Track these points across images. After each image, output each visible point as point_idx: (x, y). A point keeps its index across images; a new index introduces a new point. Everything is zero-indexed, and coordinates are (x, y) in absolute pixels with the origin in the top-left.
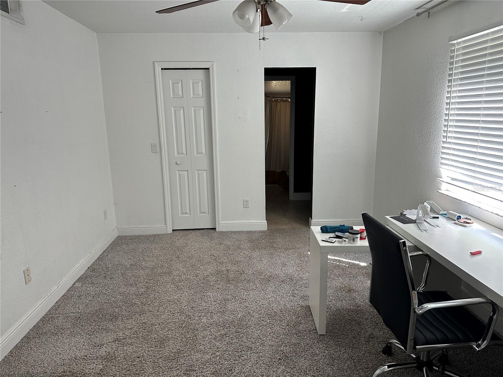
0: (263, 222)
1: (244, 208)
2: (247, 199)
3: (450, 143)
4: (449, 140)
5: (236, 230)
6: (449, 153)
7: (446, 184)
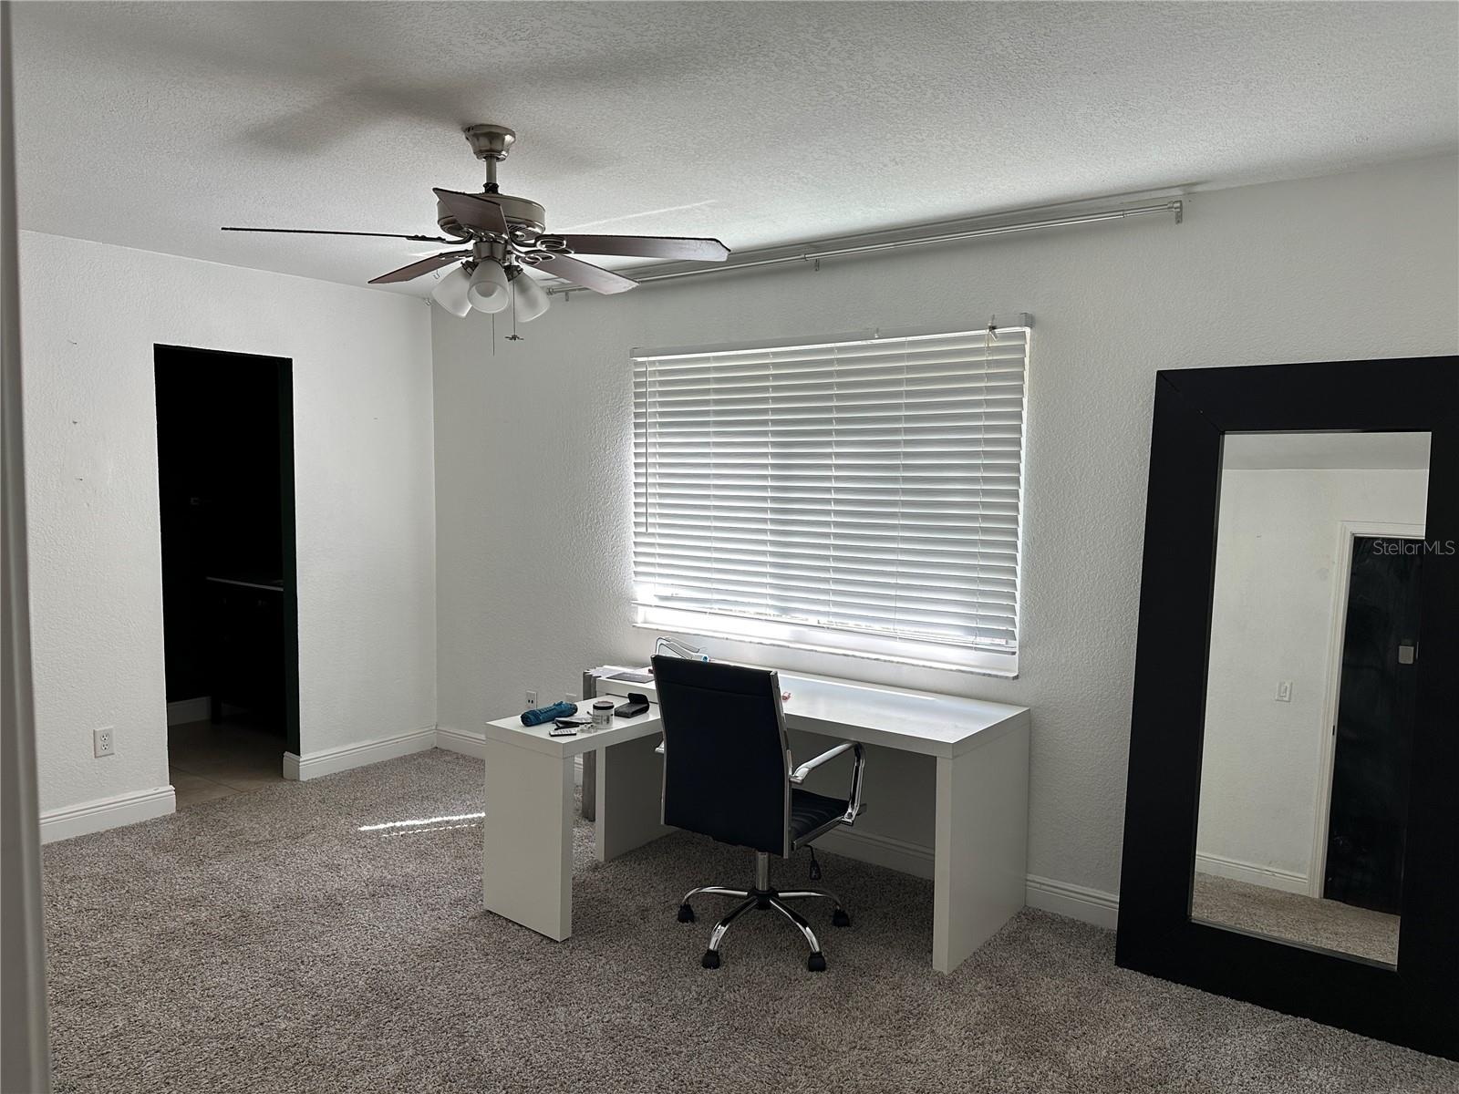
0: (161, 789)
1: (96, 761)
2: (107, 728)
3: (653, 535)
4: (651, 530)
5: (72, 836)
6: (654, 554)
7: (655, 609)
